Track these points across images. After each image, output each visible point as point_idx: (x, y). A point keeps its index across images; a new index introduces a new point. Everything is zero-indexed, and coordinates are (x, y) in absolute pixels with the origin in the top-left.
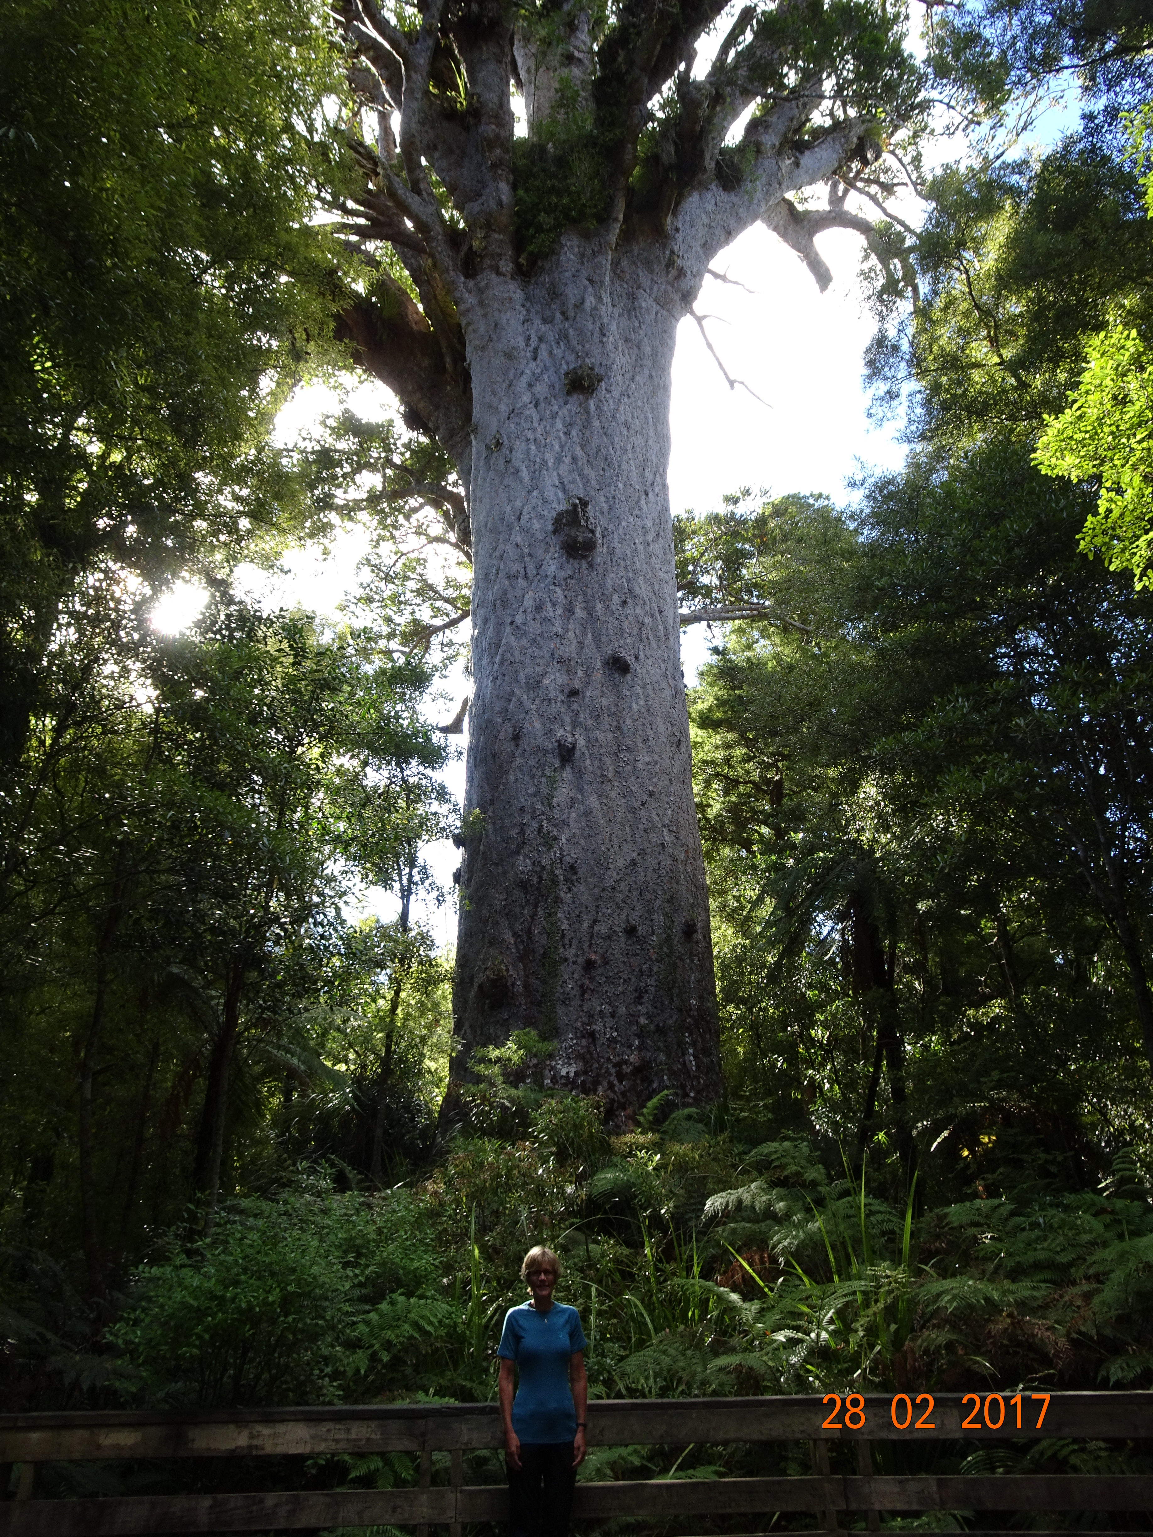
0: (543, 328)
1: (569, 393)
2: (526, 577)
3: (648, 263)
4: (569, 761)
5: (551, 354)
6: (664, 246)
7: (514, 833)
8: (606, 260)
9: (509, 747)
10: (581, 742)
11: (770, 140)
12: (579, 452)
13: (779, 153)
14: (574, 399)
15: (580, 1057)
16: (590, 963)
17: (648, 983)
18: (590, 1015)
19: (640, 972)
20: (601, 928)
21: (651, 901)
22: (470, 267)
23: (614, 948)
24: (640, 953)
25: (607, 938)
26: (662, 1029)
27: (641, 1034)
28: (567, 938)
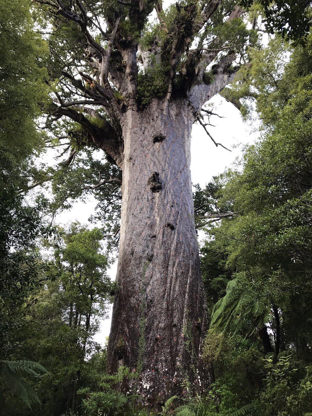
0: (146, 125)
1: (154, 142)
3: (181, 105)
4: (151, 261)
5: (149, 132)
6: (187, 100)
7: (130, 288)
8: (167, 104)
9: (130, 257)
11: (220, 70)
14: (156, 144)
15: (152, 380)
16: (157, 339)
17: (181, 348)
18: (157, 361)
19: (178, 343)
20: (162, 325)
21: (182, 314)
22: (124, 110)
23: (167, 333)
24: (178, 335)
25: (164, 329)
26: (186, 368)
27: (178, 370)
28: (148, 329)
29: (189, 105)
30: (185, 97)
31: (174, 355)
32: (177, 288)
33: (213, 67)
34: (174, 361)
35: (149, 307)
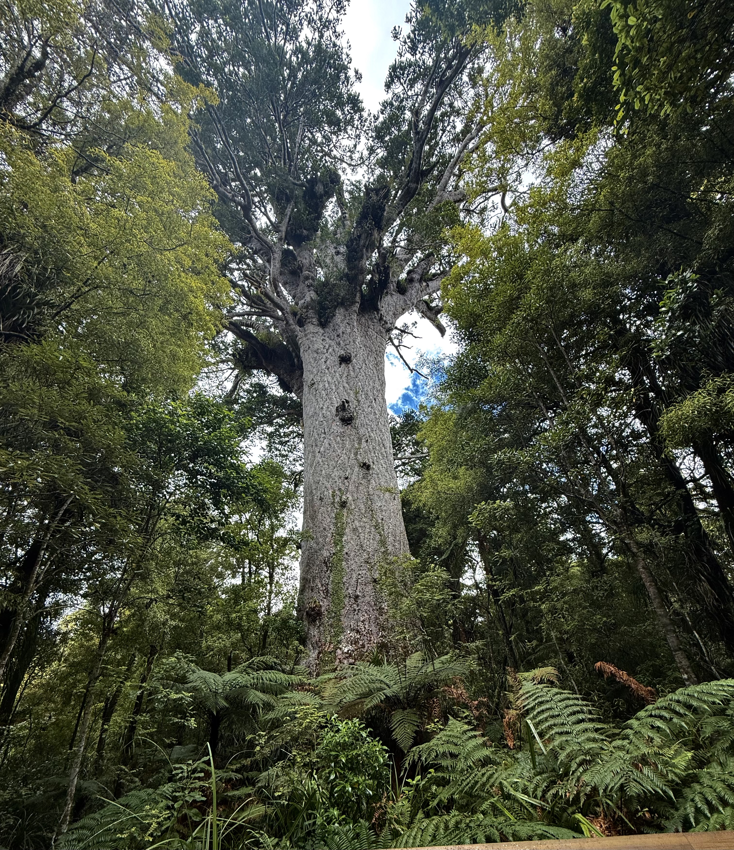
0: (330, 341)
1: (340, 364)
2: (325, 433)
3: (371, 319)
4: (344, 507)
5: (333, 350)
6: (378, 314)
8: (355, 317)
9: (318, 503)
10: (350, 498)
11: (416, 276)
12: (346, 385)
13: (420, 281)
14: (343, 365)
15: (353, 642)
22: (301, 323)
23: (368, 590)
28: (346, 586)
29: (381, 319)
30: (378, 310)
33: (409, 273)
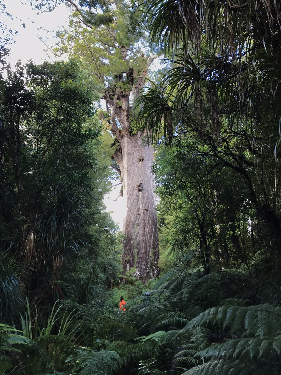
0: (135, 149)
1: (139, 162)
2: (132, 195)
4: (138, 226)
5: (136, 154)
7: (130, 237)
12: (140, 173)
15: (140, 271)
16: (141, 257)
17: (149, 260)
18: (141, 265)
19: (148, 258)
20: (143, 252)
21: (150, 247)
23: (145, 255)
24: (148, 256)
25: (144, 253)
26: (151, 267)
27: (148, 268)
28: (138, 254)
31: (147, 263)
32: (148, 238)
34: (147, 265)
35: (138, 245)
